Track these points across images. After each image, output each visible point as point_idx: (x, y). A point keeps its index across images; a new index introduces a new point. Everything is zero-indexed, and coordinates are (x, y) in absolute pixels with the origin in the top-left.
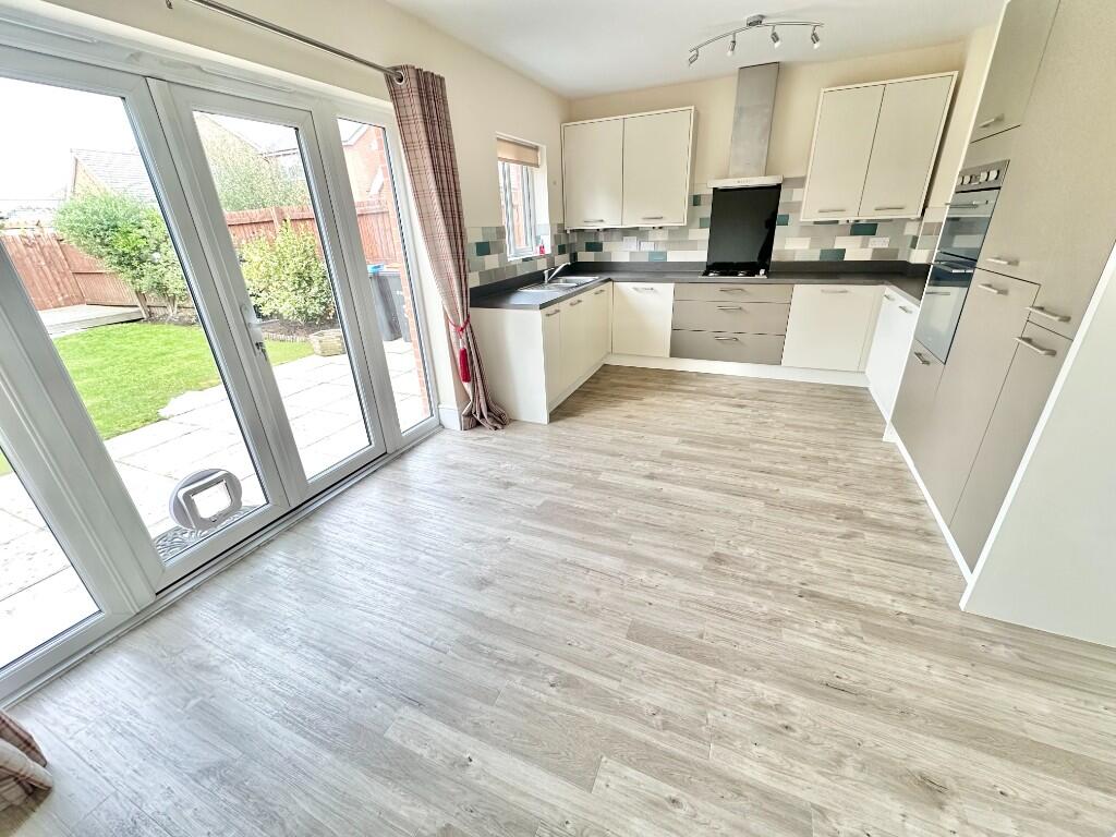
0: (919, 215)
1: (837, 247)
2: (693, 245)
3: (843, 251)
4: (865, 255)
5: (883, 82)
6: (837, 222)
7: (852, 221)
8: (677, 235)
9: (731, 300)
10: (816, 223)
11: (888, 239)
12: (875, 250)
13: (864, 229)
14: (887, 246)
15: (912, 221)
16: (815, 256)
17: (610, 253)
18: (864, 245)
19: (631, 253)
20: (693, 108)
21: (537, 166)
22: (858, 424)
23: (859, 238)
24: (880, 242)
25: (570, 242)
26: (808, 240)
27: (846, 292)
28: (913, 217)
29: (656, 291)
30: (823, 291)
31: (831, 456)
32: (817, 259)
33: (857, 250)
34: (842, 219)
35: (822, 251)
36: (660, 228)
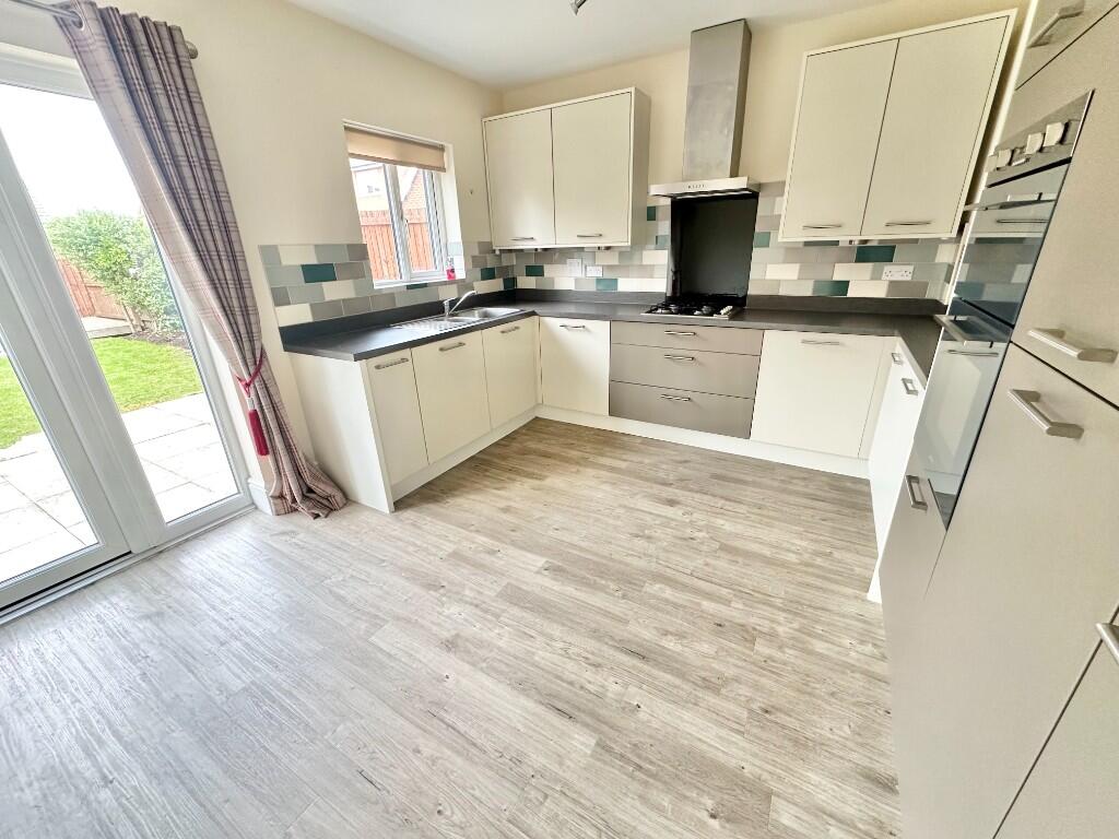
0: (954, 234)
1: (838, 277)
2: (647, 271)
3: (844, 285)
4: (878, 291)
5: (898, 35)
6: (836, 243)
7: (857, 239)
8: (627, 257)
9: (681, 345)
10: (807, 244)
11: (911, 268)
12: (891, 282)
13: (873, 253)
14: (909, 278)
15: (944, 242)
16: (806, 290)
17: (552, 280)
18: (876, 277)
19: (577, 280)
20: (632, 90)
21: (443, 170)
22: (836, 554)
23: (869, 266)
24: (898, 272)
25: (504, 264)
26: (797, 266)
27: (837, 343)
28: (944, 236)
29: (588, 330)
30: (804, 342)
31: (765, 626)
32: (809, 293)
33: (866, 284)
34: (843, 239)
35: (817, 283)
36: (608, 248)
